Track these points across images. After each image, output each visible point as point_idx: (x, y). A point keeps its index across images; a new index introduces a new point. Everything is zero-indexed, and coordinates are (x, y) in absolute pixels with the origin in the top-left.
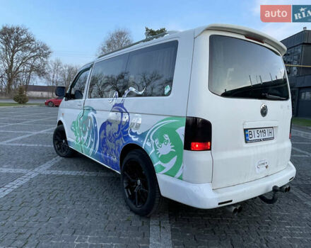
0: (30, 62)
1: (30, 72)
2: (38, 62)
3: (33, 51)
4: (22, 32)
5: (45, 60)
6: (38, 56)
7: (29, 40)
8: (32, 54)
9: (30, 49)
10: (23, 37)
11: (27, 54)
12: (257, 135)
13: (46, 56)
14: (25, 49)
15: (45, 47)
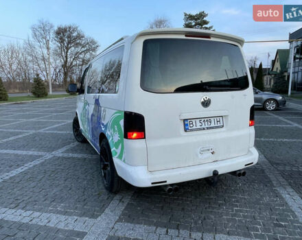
0: (81, 56)
1: (82, 65)
2: (88, 56)
3: (83, 47)
4: (73, 30)
5: (93, 53)
6: (88, 50)
7: (80, 37)
8: (83, 49)
9: (81, 45)
10: (74, 35)
11: (79, 49)
12: (198, 124)
13: (94, 50)
14: (77, 45)
15: (93, 42)
